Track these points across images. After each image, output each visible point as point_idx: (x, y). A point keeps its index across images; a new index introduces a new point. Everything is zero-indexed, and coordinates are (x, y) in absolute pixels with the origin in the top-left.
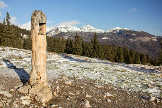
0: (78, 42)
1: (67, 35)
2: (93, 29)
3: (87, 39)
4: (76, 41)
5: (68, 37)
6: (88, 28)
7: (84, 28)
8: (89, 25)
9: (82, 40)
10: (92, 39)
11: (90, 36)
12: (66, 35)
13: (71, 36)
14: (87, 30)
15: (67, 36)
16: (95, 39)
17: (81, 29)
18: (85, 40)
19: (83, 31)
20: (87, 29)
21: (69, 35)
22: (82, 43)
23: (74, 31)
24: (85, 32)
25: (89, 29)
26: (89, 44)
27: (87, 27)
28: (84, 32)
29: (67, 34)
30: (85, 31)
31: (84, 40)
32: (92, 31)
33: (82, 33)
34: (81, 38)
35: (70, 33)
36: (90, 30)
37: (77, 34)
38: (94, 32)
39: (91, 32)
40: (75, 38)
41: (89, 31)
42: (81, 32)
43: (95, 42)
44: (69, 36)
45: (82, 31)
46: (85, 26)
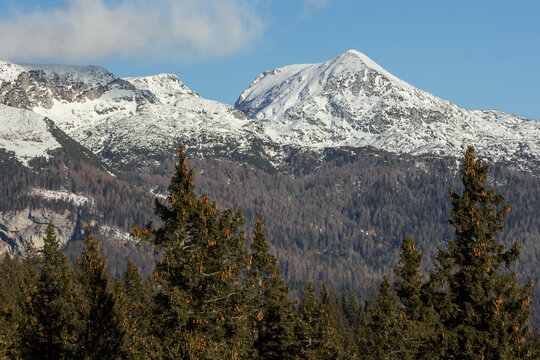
0: (199, 294)
1: (49, 194)
2: (415, 115)
3: (329, 247)
4: (177, 279)
5: (60, 219)
6: (346, 97)
7: (292, 101)
8: (358, 60)
9: (260, 261)
10: (411, 260)
11: (373, 202)
12: (37, 203)
13: (109, 214)
14: (326, 118)
15: (58, 206)
16: (465, 256)
17: (243, 108)
18: (300, 265)
19: (271, 133)
20: (337, 109)
21: (79, 199)
22: (272, 316)
23: (146, 141)
24: (297, 158)
25: (361, 105)
26: (376, 325)
27: (332, 85)
28: (293, 151)
29: (52, 184)
30: (304, 143)
31: (286, 267)
32: (405, 139)
33: (262, 164)
34: (248, 234)
35: (96, 161)
36: (378, 123)
37: (181, 181)
38: (429, 158)
39: (386, 159)
40: (160, 237)
41: (368, 139)
42: (244, 145)
43: (462, 295)
44: (82, 214)
45: (257, 144)
46: (307, 69)
